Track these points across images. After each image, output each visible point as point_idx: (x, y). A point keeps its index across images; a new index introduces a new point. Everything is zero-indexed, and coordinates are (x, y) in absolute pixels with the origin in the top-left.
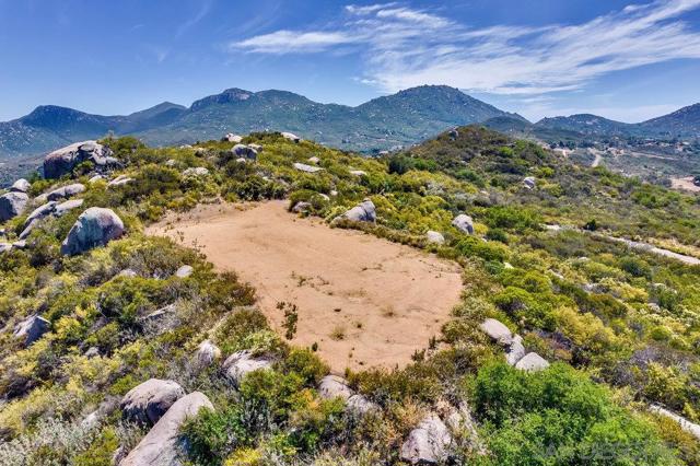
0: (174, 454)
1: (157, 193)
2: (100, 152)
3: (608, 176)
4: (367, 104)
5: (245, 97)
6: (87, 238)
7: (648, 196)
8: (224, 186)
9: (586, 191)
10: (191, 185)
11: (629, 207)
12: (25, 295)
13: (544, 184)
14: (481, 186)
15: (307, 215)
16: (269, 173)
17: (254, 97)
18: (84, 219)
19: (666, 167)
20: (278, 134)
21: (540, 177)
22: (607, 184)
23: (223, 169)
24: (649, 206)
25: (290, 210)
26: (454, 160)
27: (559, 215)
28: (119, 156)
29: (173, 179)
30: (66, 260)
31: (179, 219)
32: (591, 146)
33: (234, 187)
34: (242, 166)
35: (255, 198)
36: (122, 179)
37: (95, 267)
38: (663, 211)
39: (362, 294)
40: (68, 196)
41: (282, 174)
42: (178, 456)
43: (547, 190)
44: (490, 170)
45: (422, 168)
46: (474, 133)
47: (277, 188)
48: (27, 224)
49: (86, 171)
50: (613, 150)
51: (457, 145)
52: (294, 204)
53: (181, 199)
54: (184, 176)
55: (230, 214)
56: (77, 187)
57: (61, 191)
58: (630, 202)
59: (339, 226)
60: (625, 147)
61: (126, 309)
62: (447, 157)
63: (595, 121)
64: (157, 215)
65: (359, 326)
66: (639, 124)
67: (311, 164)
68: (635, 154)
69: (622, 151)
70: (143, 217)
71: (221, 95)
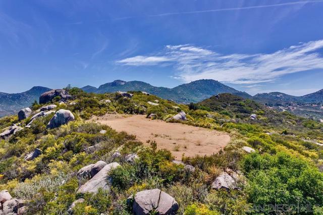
0: (106, 183)
1: (89, 108)
2: (64, 93)
3: (290, 115)
4: (177, 87)
5: (123, 84)
6: (58, 121)
7: (310, 124)
8: (117, 108)
9: (280, 121)
10: (103, 106)
11: (302, 128)
12: (30, 144)
13: (260, 117)
14: (231, 117)
15: (155, 118)
16: (137, 103)
17: (126, 84)
18: (58, 113)
19: (317, 115)
20: (140, 92)
21: (258, 115)
22: (290, 118)
23: (117, 101)
24: (311, 128)
25: (147, 117)
26: (218, 107)
27: (269, 129)
28: (72, 95)
29: (95, 102)
30: (49, 130)
31: (98, 119)
32: (281, 105)
33: (122, 108)
34: (126, 100)
35: (131, 113)
36: (73, 103)
37: (63, 130)
38: (318, 131)
39: (184, 139)
40: (49, 109)
41: (143, 104)
42: (108, 184)
43: (262, 120)
44: (235, 112)
45: (204, 109)
46: (227, 96)
47: (141, 109)
48: (31, 120)
49: (58, 100)
50: (291, 107)
51: (219, 101)
52: (149, 114)
53: (99, 112)
54: (100, 103)
55: (120, 118)
56: (54, 106)
57: (47, 107)
58: (301, 126)
59: (170, 122)
60: (296, 106)
61: (77, 145)
62: (215, 106)
63: (281, 95)
64: (88, 116)
65: (185, 148)
66: (302, 97)
67: (155, 102)
68: (301, 109)
69: (295, 108)
70: (82, 117)
71: (112, 83)
